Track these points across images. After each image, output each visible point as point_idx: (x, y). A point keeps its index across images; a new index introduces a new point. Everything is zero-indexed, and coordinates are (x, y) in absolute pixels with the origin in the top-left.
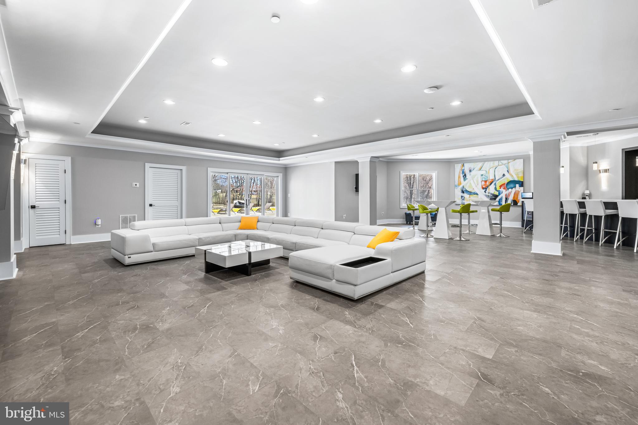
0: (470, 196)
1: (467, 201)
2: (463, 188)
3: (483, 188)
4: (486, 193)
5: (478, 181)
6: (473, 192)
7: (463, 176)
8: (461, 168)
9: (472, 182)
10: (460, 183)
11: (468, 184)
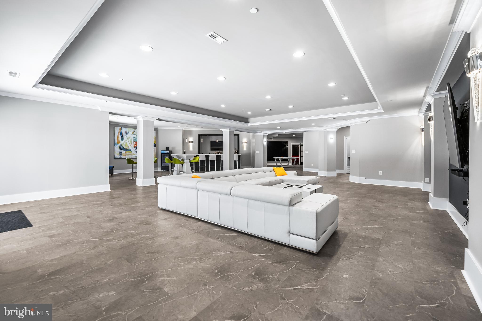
0: (126, 152)
1: (124, 155)
2: (121, 146)
3: (135, 147)
4: (136, 150)
5: (131, 141)
6: (128, 149)
7: (121, 137)
8: (119, 131)
9: (127, 141)
10: (118, 142)
11: (125, 144)
